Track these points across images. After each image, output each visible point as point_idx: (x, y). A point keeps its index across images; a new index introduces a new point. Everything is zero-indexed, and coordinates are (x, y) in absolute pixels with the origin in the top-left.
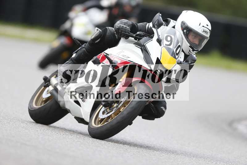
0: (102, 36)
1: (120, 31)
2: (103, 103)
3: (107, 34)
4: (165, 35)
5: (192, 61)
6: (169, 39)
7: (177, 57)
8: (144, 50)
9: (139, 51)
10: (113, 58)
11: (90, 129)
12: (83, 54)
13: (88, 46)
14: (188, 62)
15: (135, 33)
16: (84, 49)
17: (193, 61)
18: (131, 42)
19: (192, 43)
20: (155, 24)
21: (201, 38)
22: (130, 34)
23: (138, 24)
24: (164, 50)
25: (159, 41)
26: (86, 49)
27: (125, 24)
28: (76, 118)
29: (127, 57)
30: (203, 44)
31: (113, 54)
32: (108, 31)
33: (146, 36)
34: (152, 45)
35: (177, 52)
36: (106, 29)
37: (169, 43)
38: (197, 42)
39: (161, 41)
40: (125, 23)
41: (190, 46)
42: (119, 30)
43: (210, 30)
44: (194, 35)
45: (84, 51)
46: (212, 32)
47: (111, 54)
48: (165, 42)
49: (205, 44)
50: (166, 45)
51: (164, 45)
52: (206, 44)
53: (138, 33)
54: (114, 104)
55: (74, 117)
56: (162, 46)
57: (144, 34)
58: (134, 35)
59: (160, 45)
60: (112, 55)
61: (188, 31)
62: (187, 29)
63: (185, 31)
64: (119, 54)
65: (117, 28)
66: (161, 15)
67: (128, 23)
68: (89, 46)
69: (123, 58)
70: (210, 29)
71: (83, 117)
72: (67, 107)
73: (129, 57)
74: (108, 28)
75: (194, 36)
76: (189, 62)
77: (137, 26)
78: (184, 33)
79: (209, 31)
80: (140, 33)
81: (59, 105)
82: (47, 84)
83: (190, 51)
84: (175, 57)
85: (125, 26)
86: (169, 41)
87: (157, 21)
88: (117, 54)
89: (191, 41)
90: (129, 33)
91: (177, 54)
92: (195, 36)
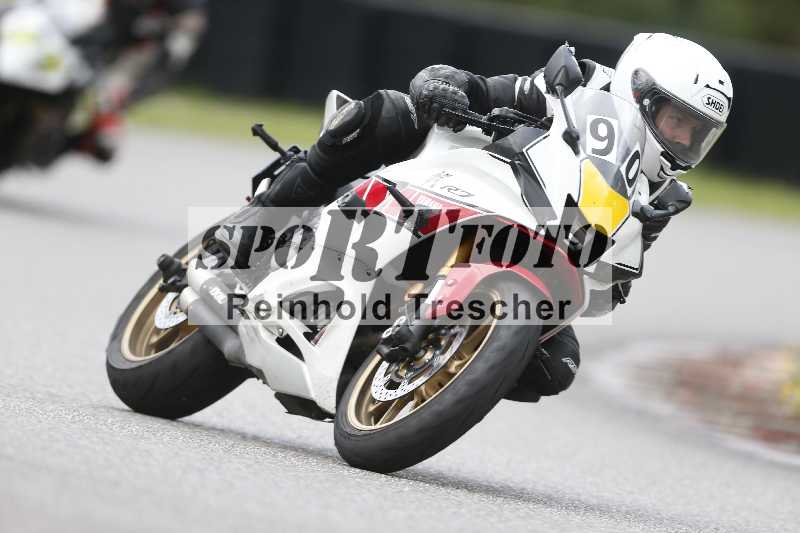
0: (366, 122)
1: (435, 105)
2: (386, 350)
3: (384, 113)
4: (590, 118)
5: (679, 205)
6: (603, 130)
7: (629, 190)
8: (523, 169)
9: (503, 171)
10: (415, 195)
11: (342, 438)
12: (299, 180)
13: (317, 154)
14: (666, 209)
15: (485, 110)
16: (304, 164)
17: (683, 205)
18: (473, 141)
19: (670, 142)
20: (558, 81)
21: (700, 123)
22: (468, 114)
23: (488, 80)
24: (590, 168)
25: (572, 139)
26: (310, 165)
27: (447, 79)
28: (281, 397)
29: (463, 194)
30: (703, 144)
31: (411, 183)
32: (387, 104)
33: (524, 122)
34: (547, 153)
35: (631, 176)
36: (380, 95)
37: (602, 145)
38: (685, 140)
39: (578, 138)
40: (447, 77)
41: (662, 154)
42: (432, 103)
43: (729, 99)
44: (674, 114)
45: (304, 172)
46: (736, 103)
47: (405, 184)
48: (589, 143)
49: (712, 144)
50: (595, 151)
51: (589, 152)
52: (715, 145)
53: (496, 111)
54: (422, 352)
55: (274, 392)
56: (582, 155)
57: (517, 115)
58: (484, 119)
59: (577, 152)
60: (409, 187)
61: (654, 102)
62: (653, 95)
63: (646, 102)
64: (432, 183)
65: (426, 96)
66: (573, 49)
67: (457, 77)
68: (321, 154)
69: (449, 195)
70: (730, 94)
71: (313, 395)
72: (253, 359)
73: (469, 195)
74: (388, 95)
75: (675, 120)
76: (670, 208)
77: (484, 87)
78: (642, 109)
79: (726, 102)
80: (504, 113)
81: (220, 353)
82: (173, 283)
83: (662, 169)
84: (624, 193)
85: (451, 88)
86: (602, 139)
87: (562, 71)
88: (428, 181)
89: (667, 136)
90: (465, 112)
91: (631, 182)
92: (679, 120)
